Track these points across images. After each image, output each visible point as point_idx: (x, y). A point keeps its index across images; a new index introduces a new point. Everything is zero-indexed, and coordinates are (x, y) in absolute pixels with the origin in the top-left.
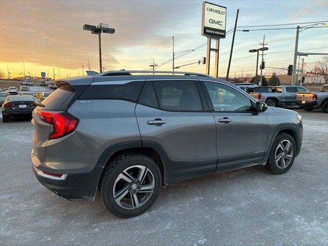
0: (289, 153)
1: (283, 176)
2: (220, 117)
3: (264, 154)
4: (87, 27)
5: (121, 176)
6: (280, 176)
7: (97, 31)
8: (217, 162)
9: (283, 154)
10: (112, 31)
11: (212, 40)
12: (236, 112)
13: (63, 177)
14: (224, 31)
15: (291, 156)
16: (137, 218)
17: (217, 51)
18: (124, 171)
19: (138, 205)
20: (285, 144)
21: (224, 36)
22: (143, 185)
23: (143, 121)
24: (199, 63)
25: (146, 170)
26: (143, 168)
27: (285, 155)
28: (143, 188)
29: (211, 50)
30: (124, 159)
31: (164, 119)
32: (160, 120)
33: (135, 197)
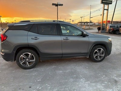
4: (53, 4)
5: (22, 56)
8: (62, 54)
9: (99, 54)
10: (62, 5)
11: (105, 5)
13: (3, 54)
15: (103, 55)
16: (28, 70)
17: (107, 10)
18: (23, 54)
19: (29, 66)
21: (111, 3)
22: (31, 59)
23: (30, 38)
24: (101, 15)
25: (31, 55)
28: (30, 61)
31: (38, 37)
32: (37, 37)
33: (27, 63)
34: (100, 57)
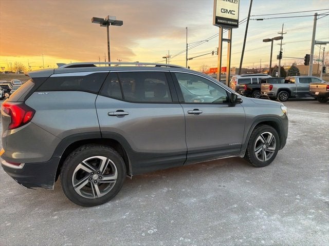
0: (271, 145)
1: (263, 169)
2: (190, 109)
3: (241, 146)
4: (95, 20)
5: (80, 166)
6: (260, 169)
7: (106, 23)
8: (187, 153)
9: (265, 146)
10: (120, 23)
11: (224, 30)
12: (213, 103)
13: (21, 167)
14: (237, 21)
15: (274, 148)
16: (99, 207)
17: (229, 41)
18: (83, 162)
19: (99, 194)
20: (266, 136)
21: (237, 26)
22: (105, 175)
23: (103, 112)
24: (213, 53)
25: (107, 161)
26: (104, 159)
27: (267, 147)
28: (105, 179)
29: (223, 40)
30: (84, 150)
31: (126, 111)
32: (122, 111)
33: (96, 186)
34: (267, 153)
